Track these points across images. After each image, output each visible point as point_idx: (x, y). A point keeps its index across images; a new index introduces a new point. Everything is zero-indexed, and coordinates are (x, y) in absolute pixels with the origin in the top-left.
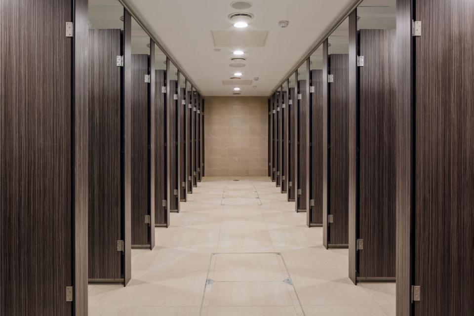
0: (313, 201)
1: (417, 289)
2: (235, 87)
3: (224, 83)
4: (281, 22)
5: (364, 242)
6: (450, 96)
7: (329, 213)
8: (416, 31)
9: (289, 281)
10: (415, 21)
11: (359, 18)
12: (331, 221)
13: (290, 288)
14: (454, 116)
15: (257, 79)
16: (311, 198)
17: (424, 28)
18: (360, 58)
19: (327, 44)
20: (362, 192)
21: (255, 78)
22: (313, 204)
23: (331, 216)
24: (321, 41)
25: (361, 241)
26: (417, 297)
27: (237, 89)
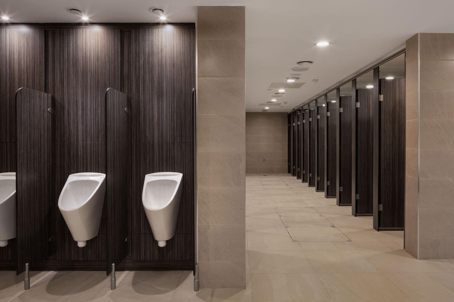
0: (329, 182)
1: (381, 206)
2: (265, 107)
3: (260, 105)
4: (314, 80)
5: (360, 195)
6: (395, 126)
7: (340, 186)
8: (381, 99)
9: (321, 216)
10: (380, 94)
11: (357, 82)
12: (342, 190)
13: (323, 218)
14: (397, 134)
15: (286, 103)
16: (327, 180)
17: (384, 98)
18: (358, 104)
19: (339, 90)
20: (359, 171)
21: (284, 102)
22: (329, 184)
23: (341, 188)
24: (336, 88)
25: (358, 195)
26: (381, 209)
27: (267, 108)
